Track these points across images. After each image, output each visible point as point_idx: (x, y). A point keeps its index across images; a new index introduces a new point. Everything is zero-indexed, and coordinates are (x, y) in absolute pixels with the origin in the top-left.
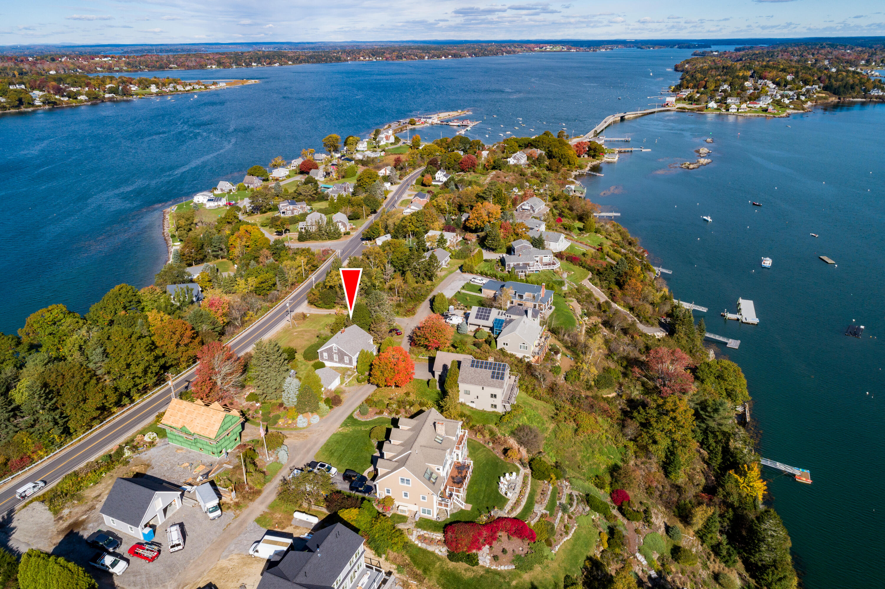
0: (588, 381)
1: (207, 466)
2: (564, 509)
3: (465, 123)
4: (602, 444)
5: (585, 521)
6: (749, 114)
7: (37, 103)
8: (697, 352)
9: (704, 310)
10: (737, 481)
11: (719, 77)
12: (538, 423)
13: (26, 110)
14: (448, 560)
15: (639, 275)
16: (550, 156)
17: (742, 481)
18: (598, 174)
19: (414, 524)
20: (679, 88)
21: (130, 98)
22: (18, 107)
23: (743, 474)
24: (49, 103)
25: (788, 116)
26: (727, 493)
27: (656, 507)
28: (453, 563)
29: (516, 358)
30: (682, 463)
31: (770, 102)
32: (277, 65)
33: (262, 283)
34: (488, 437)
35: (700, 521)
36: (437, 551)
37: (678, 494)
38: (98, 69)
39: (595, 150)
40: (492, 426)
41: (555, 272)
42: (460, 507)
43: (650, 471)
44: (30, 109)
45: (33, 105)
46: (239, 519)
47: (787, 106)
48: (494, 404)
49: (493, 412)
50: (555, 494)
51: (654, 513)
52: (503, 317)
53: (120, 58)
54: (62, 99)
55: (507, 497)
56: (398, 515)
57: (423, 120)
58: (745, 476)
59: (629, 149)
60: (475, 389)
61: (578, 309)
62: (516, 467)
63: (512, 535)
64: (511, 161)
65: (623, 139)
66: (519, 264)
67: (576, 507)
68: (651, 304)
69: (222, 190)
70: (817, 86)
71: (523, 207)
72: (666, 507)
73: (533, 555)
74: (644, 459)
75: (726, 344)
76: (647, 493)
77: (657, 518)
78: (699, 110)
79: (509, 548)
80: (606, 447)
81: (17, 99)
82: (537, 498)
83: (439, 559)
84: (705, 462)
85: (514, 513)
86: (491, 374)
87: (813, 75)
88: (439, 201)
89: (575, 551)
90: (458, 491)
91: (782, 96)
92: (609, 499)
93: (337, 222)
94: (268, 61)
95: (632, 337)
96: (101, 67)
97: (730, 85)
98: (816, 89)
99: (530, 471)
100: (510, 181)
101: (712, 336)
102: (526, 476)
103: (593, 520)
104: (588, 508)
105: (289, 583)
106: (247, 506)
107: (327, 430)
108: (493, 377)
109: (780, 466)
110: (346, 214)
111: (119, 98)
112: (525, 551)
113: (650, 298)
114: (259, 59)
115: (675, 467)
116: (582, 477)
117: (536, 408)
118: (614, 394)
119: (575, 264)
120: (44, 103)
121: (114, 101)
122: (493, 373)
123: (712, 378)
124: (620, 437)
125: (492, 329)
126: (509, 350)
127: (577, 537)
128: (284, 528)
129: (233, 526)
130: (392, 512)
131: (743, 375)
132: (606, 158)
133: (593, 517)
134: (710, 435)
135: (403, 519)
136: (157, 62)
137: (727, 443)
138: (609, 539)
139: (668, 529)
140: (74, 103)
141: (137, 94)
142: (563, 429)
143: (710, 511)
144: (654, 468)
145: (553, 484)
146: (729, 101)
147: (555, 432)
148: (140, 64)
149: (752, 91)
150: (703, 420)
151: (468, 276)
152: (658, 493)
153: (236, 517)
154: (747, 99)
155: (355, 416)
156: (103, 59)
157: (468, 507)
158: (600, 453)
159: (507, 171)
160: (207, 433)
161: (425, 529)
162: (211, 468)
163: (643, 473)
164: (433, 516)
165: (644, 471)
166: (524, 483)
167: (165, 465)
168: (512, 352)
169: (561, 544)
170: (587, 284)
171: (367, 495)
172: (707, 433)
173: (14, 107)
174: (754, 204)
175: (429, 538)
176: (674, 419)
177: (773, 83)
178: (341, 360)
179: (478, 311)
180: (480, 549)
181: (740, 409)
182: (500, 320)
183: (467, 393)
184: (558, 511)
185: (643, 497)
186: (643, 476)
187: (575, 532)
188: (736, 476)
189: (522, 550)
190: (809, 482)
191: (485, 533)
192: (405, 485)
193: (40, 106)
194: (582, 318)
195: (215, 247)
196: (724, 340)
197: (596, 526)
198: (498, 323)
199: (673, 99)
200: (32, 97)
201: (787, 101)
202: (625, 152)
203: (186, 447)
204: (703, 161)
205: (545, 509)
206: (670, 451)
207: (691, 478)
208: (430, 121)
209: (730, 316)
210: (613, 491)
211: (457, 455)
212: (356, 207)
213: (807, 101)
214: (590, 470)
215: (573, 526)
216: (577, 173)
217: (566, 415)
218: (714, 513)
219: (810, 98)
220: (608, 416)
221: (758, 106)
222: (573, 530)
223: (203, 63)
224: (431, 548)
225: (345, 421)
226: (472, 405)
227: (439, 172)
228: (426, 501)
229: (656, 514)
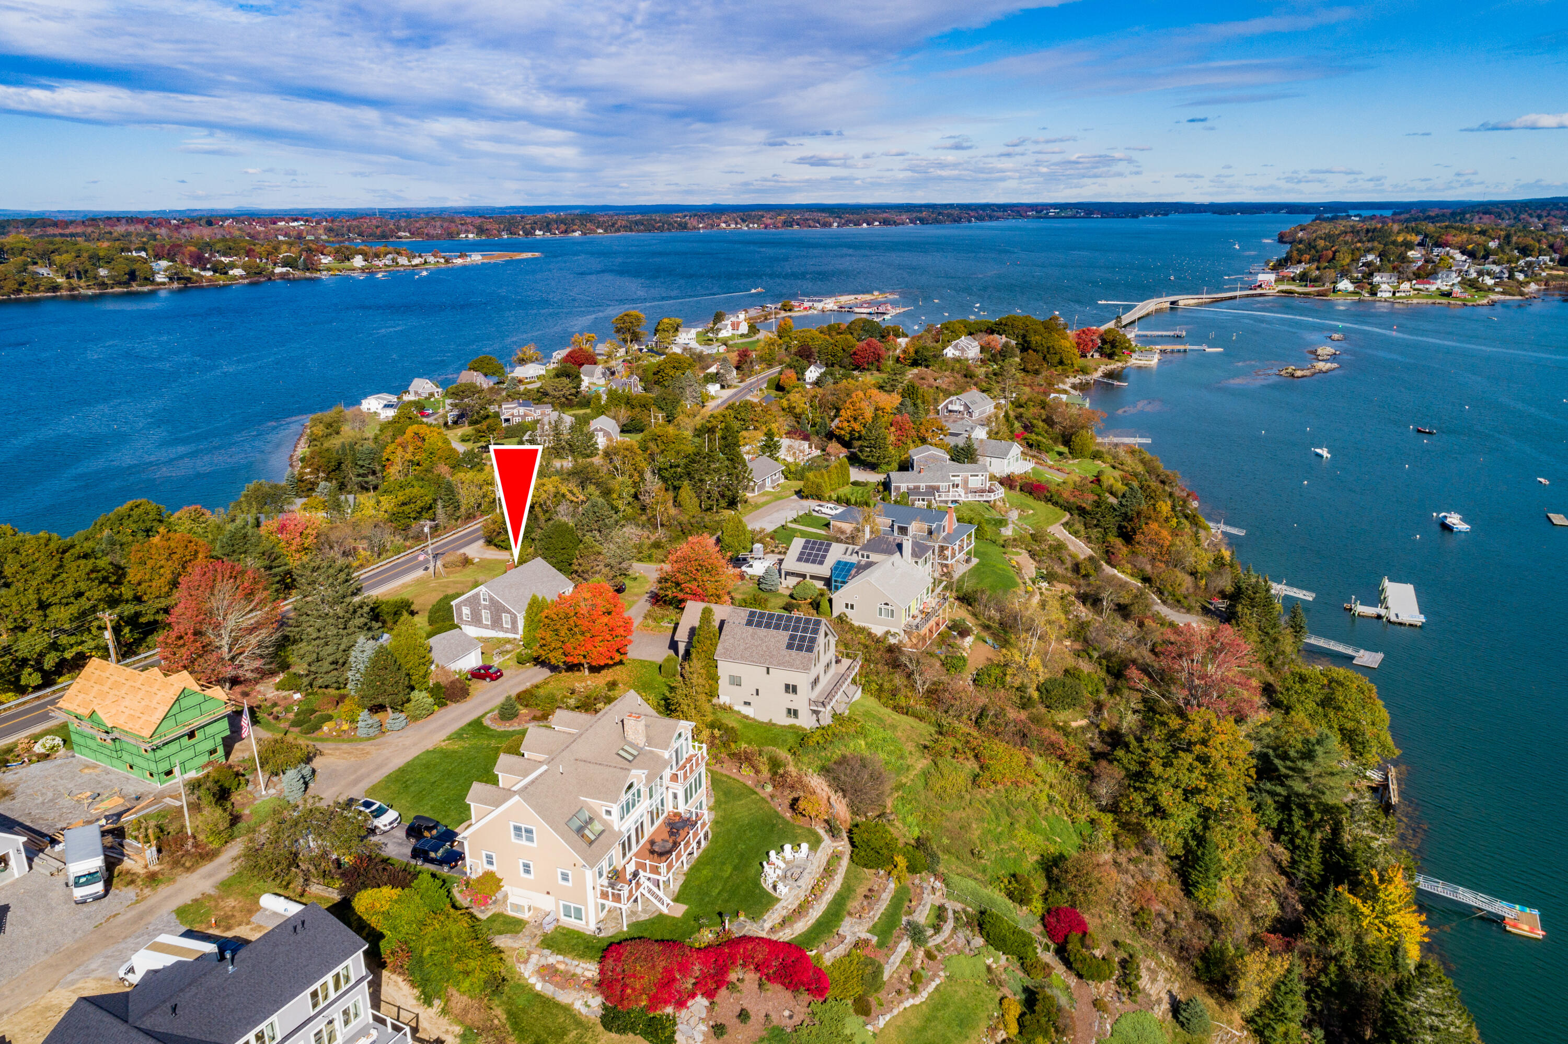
0: (1021, 689)
1: (129, 800)
2: (916, 934)
3: (881, 310)
4: (1038, 812)
5: (965, 966)
6: (1415, 301)
7: (160, 278)
8: (1283, 664)
9: (1309, 596)
10: (1354, 910)
11: (1359, 245)
12: (890, 753)
13: (140, 289)
14: (600, 1028)
15: (1167, 520)
16: (1025, 347)
17: (1366, 911)
18: (1116, 383)
19: (538, 940)
20: (1282, 264)
21: (318, 275)
22: (127, 284)
23: (1371, 895)
24: (179, 279)
25: (1493, 304)
26: (1327, 932)
27: (1154, 956)
28: (613, 1035)
29: (870, 634)
30: (1224, 864)
31: (1456, 281)
32: (577, 234)
33: (404, 504)
34: (765, 772)
35: (1256, 989)
36: (578, 1006)
37: (1210, 932)
38: (281, 238)
39: (1113, 344)
40: (783, 754)
41: (991, 505)
42: (658, 909)
43: (1147, 879)
44: (145, 289)
45: (153, 282)
46: (142, 907)
47: (1490, 289)
48: (793, 707)
49: (791, 727)
50: (901, 901)
51: (1148, 969)
52: (854, 559)
53: (318, 223)
54: (202, 273)
55: (776, 895)
56: (506, 917)
57: (806, 304)
58: (1375, 899)
59: (1182, 347)
60: (752, 674)
61: (1030, 568)
62: (816, 834)
63: (769, 978)
64: (950, 352)
65: (1171, 333)
66: (918, 488)
67: (951, 937)
68: (1192, 574)
69: (416, 393)
70: (1547, 258)
71: (950, 407)
72: (1179, 959)
73: (815, 1030)
74: (1134, 853)
75: (1352, 658)
76: (1134, 923)
77: (1154, 980)
78: (1319, 294)
79: (757, 1010)
80: (1046, 818)
81: (127, 270)
82: (853, 904)
83: (578, 1022)
84: (1283, 872)
85: (788, 931)
86: (786, 640)
87: (1539, 241)
88: (792, 399)
89: (930, 1033)
90: (655, 870)
91: (1480, 273)
92: (1039, 927)
93: (596, 430)
94: (563, 227)
95: (1141, 625)
96: (286, 235)
97: (1380, 256)
98: (1545, 263)
99: (848, 847)
100: (944, 386)
101: (1321, 643)
102: (836, 857)
103: (989, 969)
104: (979, 941)
105: (123, 1027)
106: (172, 880)
107: (415, 744)
108: (790, 646)
109: (1467, 896)
110: (618, 421)
111: (297, 274)
112: (797, 1020)
113: (1190, 560)
114: (548, 224)
115: (1207, 870)
116: (979, 876)
117: (894, 727)
118: (1084, 722)
119: (1039, 499)
120: (171, 279)
121: (289, 280)
122: (792, 638)
123: (1311, 705)
124: (1082, 802)
125: (828, 582)
126: (856, 619)
127: (939, 1002)
128: (229, 928)
129: (121, 919)
130: (492, 910)
131: (1380, 703)
132: (1135, 361)
133: (990, 961)
134: (1297, 813)
135: (514, 926)
136: (377, 227)
137: (1337, 830)
138: (1022, 1015)
139: (1176, 1008)
140: (221, 280)
141: (329, 269)
142: (946, 772)
143: (1280, 965)
144: (1160, 872)
145: (898, 878)
146: (1377, 279)
147: (926, 774)
148: (349, 231)
149: (1420, 263)
150: (1280, 780)
151: (812, 504)
152: (1162, 926)
153: (137, 902)
154: (1411, 275)
155: (486, 722)
156: (291, 224)
157: (679, 910)
158: (1029, 828)
159: (941, 368)
160: (137, 727)
161: (560, 952)
162: (135, 803)
163: (1131, 882)
164: (589, 924)
165: (1133, 877)
166: (828, 871)
167: (42, 794)
168: (863, 624)
169: (895, 1012)
170: (1058, 532)
171: (446, 869)
172: (1291, 810)
173: (120, 283)
174: (1419, 431)
175: (567, 972)
176: (1204, 760)
177: (1463, 253)
178: (496, 623)
179: (805, 547)
180: (681, 1004)
181: (1375, 776)
182: (846, 564)
183: (736, 681)
184: (900, 937)
185: (1123, 930)
186: (1128, 887)
187: (937, 989)
188: (1353, 900)
189: (791, 1017)
190: (1540, 934)
191: (697, 969)
192: (524, 842)
193: (164, 284)
194: (1034, 583)
195: (362, 466)
196: (1349, 651)
197: (994, 982)
198: (842, 570)
199: (1272, 277)
200: (151, 268)
201: (1489, 281)
202: (1172, 351)
203: (104, 763)
204: (1321, 365)
205: (869, 931)
206: (1195, 836)
207: (1245, 902)
208: (819, 306)
209: (1361, 609)
210: (1049, 911)
211: (675, 796)
212: (638, 409)
213: (1528, 283)
214: (1000, 860)
215: (935, 975)
216: (1077, 381)
217: (958, 746)
218: (1289, 971)
219: (1534, 278)
220: (1060, 758)
221: (1433, 288)
222: (933, 985)
223: (454, 229)
224: (565, 997)
225: (462, 729)
226: (746, 711)
227: (812, 368)
228: (570, 884)
229: (1153, 973)
